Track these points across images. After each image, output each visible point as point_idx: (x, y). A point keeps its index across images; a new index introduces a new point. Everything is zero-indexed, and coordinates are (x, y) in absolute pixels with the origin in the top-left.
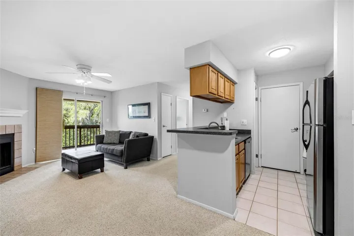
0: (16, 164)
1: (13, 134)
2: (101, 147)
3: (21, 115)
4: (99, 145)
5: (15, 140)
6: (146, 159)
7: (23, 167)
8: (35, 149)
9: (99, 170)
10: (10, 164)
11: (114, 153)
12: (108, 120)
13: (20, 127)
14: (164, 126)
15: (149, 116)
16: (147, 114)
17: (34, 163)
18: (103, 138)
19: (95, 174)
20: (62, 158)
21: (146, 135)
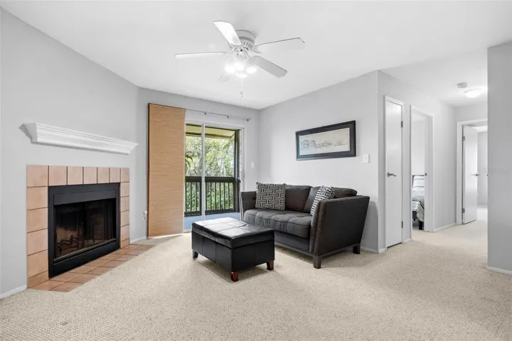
0: (122, 238)
1: (119, 184)
2: (254, 215)
3: (129, 152)
4: (247, 211)
5: (121, 195)
6: (351, 248)
7: (131, 242)
8: (146, 212)
9: (264, 265)
10: (115, 237)
11: (289, 229)
12: (253, 165)
13: (127, 171)
14: (389, 175)
15: (352, 152)
16: (346, 148)
17: (145, 237)
18: (255, 199)
19: (259, 273)
20: (193, 232)
21: (352, 193)
